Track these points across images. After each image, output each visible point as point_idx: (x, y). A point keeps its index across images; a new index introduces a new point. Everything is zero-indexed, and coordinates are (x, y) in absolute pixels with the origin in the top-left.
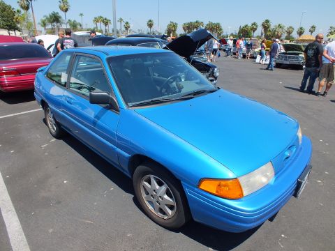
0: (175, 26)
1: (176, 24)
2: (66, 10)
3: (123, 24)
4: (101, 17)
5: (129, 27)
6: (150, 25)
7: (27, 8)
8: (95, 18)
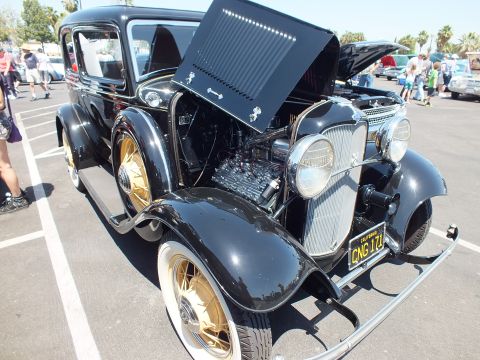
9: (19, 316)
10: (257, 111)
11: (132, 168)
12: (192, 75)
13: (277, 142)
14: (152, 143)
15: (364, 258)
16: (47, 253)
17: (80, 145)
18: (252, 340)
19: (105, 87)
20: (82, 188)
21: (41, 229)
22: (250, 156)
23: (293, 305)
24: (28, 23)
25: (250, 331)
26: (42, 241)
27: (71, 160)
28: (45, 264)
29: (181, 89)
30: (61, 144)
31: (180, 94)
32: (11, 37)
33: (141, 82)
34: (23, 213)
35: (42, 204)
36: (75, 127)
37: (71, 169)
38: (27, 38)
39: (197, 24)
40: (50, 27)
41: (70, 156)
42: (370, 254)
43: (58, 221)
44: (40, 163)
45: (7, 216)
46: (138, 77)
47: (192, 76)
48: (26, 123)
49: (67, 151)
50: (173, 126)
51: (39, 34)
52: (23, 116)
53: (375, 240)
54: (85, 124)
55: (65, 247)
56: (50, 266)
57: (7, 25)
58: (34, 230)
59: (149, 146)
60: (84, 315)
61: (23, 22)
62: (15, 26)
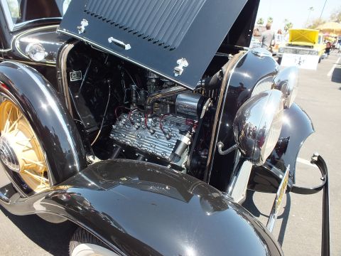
11: (18, 140)
12: (85, 23)
13: (181, 96)
14: (44, 106)
22: (151, 111)
29: (71, 40)
31: (70, 47)
46: (12, 25)
50: (65, 84)
59: (40, 110)
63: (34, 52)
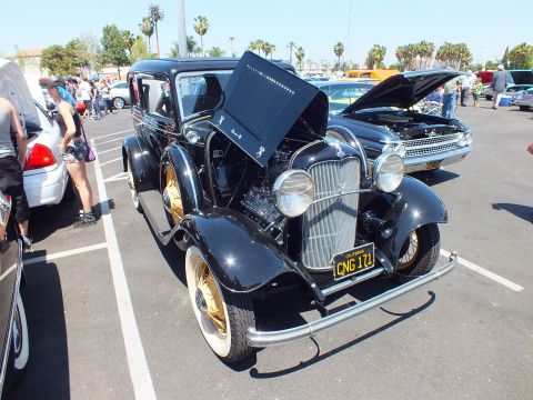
0: (382, 52)
1: (384, 49)
2: (204, 31)
3: (295, 50)
4: (260, 42)
5: (303, 55)
6: (339, 52)
7: (149, 33)
8: (252, 43)
9: (84, 303)
10: (262, 150)
11: (173, 191)
14: (185, 173)
15: (351, 272)
16: (108, 261)
17: (141, 172)
18: (237, 317)
19: (161, 125)
20: (141, 209)
21: (105, 241)
23: (302, 314)
24: (107, 48)
25: (236, 310)
26: (105, 251)
27: (133, 183)
28: (105, 268)
29: (215, 129)
30: (126, 170)
31: (214, 133)
32: (90, 62)
33: (185, 122)
34: (91, 227)
35: (107, 219)
36: (137, 156)
37: (133, 192)
38: (104, 63)
39: (231, 72)
40: (127, 51)
41: (132, 180)
42: (357, 269)
43: (118, 235)
44: (108, 185)
45: (79, 230)
46: (183, 118)
47: (222, 118)
48: (98, 148)
49: (130, 176)
50: (208, 159)
51: (116, 59)
52: (96, 142)
53: (363, 259)
54: (146, 152)
55: (122, 257)
56: (110, 270)
57: (88, 51)
58: (100, 242)
60: (131, 307)
61: (102, 47)
62: (95, 51)
63: (191, 137)
